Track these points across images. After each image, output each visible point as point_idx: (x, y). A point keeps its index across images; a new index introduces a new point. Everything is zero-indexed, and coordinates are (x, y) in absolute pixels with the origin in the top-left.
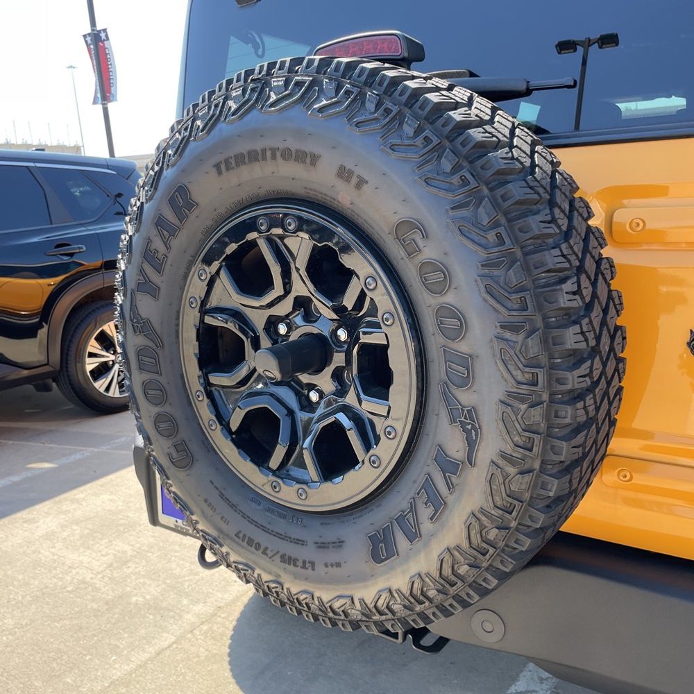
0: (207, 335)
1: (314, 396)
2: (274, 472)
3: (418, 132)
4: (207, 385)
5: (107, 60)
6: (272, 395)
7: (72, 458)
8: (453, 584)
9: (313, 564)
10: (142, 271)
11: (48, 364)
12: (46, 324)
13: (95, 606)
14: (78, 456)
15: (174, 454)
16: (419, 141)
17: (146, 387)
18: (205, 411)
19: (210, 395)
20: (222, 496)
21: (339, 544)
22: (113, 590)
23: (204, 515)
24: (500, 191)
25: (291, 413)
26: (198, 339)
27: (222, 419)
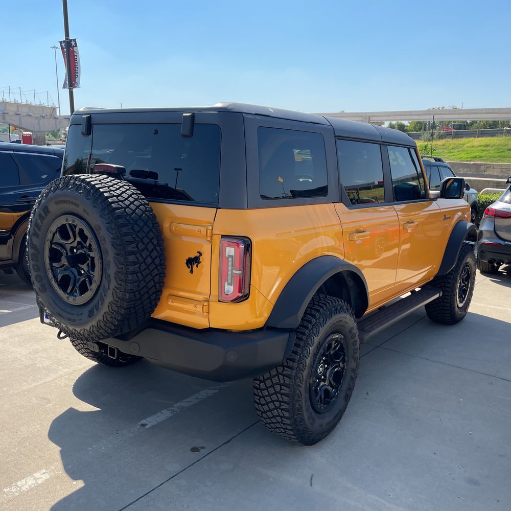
0: (52, 250)
1: (82, 272)
2: (68, 294)
3: (101, 203)
4: (52, 266)
5: (75, 60)
6: (71, 271)
7: (20, 309)
8: (107, 323)
9: (75, 320)
10: (34, 229)
11: (12, 259)
12: (13, 235)
13: (20, 366)
14: (23, 308)
15: (40, 287)
16: (101, 206)
17: (33, 266)
18: (50, 275)
19: (52, 270)
20: (53, 301)
21: (82, 314)
22: (29, 362)
23: (48, 307)
24: (117, 221)
25: (75, 277)
26: (49, 252)
27: (55, 277)
